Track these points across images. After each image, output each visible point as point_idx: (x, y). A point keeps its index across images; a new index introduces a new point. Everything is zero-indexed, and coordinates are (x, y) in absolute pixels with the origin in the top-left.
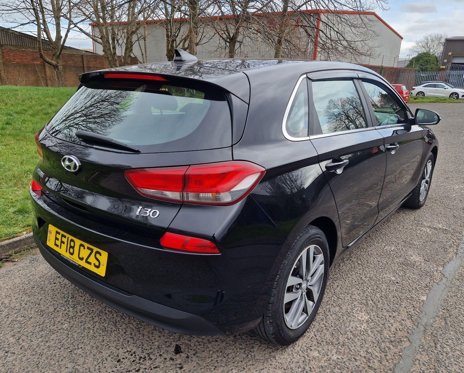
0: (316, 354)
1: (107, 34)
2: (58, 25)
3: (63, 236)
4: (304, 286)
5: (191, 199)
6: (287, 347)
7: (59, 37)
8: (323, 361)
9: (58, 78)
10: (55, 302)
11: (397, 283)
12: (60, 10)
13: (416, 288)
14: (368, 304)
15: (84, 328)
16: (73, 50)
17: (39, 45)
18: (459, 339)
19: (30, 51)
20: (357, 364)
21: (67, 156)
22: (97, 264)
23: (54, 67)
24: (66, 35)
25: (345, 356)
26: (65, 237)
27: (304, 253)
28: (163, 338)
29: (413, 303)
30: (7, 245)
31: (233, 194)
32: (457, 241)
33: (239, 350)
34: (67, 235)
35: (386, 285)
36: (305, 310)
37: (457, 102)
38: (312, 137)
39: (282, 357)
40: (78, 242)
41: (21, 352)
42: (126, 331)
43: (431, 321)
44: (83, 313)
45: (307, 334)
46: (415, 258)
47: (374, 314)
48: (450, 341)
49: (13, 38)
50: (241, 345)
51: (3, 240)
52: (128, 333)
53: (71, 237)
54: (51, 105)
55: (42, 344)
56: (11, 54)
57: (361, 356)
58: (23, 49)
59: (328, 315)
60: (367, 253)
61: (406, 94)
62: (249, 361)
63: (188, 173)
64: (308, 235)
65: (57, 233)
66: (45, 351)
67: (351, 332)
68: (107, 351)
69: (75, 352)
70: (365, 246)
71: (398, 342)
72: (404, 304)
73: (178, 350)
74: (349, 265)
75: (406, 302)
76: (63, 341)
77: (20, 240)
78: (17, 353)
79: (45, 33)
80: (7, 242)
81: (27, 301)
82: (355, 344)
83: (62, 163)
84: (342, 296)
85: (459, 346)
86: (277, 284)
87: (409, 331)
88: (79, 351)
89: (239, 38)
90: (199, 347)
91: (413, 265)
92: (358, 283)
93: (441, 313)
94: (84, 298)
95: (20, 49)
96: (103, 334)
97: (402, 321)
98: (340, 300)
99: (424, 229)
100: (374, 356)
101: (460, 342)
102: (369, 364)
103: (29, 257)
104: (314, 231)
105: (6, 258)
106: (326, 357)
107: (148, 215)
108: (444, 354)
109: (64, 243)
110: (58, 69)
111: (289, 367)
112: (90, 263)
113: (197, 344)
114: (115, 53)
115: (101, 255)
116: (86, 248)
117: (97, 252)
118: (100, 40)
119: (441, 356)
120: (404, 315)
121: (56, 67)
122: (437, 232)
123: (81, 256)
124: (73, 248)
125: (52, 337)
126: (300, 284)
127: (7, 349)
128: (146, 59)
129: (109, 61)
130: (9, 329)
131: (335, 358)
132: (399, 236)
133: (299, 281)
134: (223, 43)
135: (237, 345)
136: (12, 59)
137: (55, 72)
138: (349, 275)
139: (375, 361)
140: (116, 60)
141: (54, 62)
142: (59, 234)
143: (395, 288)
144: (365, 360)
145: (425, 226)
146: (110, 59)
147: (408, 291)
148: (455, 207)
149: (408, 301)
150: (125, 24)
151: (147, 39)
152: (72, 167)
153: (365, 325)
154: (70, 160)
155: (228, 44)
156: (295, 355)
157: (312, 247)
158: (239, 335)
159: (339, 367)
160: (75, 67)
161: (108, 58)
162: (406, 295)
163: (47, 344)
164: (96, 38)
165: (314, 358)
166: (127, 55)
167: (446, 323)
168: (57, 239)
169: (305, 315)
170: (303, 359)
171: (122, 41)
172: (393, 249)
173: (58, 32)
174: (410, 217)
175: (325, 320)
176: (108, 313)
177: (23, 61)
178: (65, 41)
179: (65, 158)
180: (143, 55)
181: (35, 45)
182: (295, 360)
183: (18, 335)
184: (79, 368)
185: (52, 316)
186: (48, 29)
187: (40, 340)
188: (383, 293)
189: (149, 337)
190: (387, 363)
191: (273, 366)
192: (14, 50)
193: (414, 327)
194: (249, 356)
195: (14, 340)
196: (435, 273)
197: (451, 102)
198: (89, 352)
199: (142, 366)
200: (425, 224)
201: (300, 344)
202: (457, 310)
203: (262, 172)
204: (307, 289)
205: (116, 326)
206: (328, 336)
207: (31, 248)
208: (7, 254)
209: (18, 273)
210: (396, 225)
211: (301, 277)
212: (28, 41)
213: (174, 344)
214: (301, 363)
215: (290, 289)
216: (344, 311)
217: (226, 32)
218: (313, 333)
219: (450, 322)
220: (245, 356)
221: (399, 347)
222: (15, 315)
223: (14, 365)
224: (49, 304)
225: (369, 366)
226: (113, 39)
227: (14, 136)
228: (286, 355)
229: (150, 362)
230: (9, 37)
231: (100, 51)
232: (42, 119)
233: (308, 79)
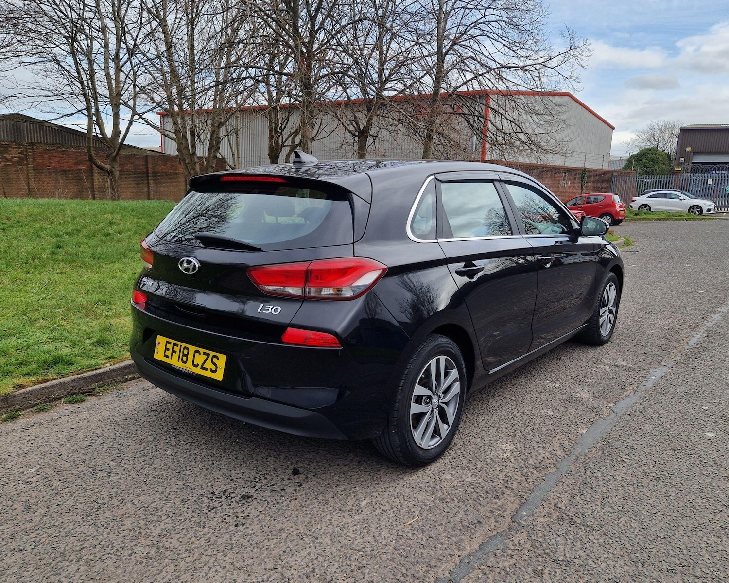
0: (449, 476)
1: (184, 127)
2: (116, 116)
3: (175, 345)
4: (435, 401)
5: (313, 294)
6: (417, 471)
7: (116, 132)
8: (456, 482)
9: (113, 188)
10: (153, 433)
11: (555, 417)
12: (120, 95)
13: (576, 422)
14: (515, 436)
15: (190, 454)
16: (133, 150)
17: (89, 143)
18: (614, 466)
19: (72, 152)
20: (493, 484)
21: (185, 259)
22: (214, 368)
23: (109, 173)
24: (128, 130)
25: (481, 479)
26: (177, 345)
27: (433, 362)
28: (279, 463)
29: (570, 436)
30: (90, 377)
31: (353, 288)
32: (640, 378)
33: (363, 473)
34: (179, 343)
35: (541, 419)
36: (436, 432)
37: (700, 220)
38: (440, 240)
39: (411, 479)
40: (192, 349)
41: (124, 473)
42: (238, 457)
43: (586, 451)
44: (187, 441)
45: (441, 461)
46: (583, 394)
47: (521, 444)
48: (603, 468)
49: (50, 133)
50: (366, 469)
51: (85, 372)
52: (240, 457)
53: (184, 345)
54: (111, 224)
55: (147, 466)
56: (46, 156)
57: (498, 478)
58: (63, 149)
59: (466, 445)
60: (524, 390)
61: (621, 207)
62: (374, 481)
63: (310, 268)
64: (437, 343)
65: (167, 342)
66: (151, 472)
67: (491, 459)
68: (218, 472)
69: (184, 473)
70: (524, 383)
71: (543, 468)
72: (558, 437)
73: (296, 472)
74: (500, 401)
75: (561, 434)
76: (169, 464)
77: (104, 373)
78: (120, 473)
79: (97, 127)
80: (89, 373)
81: (121, 432)
82: (494, 469)
83: (179, 266)
84: (486, 429)
85: (613, 472)
86: (402, 390)
87: (558, 459)
88: (188, 472)
89: (373, 131)
90: (319, 470)
91: (578, 402)
92: (507, 417)
93: (600, 444)
94: (185, 429)
95: (59, 149)
96: (212, 459)
97: (553, 451)
98: (483, 432)
99: (602, 367)
100: (513, 479)
101: (615, 469)
102: (506, 485)
103: (115, 392)
104: (443, 340)
105: (89, 392)
106: (460, 479)
107: (269, 312)
108: (594, 478)
109: (175, 352)
110: (114, 177)
111: (418, 486)
112: (206, 369)
113: (317, 467)
114: (194, 153)
115: (218, 359)
116: (202, 353)
117: (214, 356)
118: (174, 136)
119: (589, 480)
120: (556, 445)
121: (110, 173)
122: (617, 370)
123: (195, 363)
124: (186, 356)
125: (155, 461)
126: (430, 398)
127: (109, 471)
128: (238, 160)
129: (186, 164)
130: (106, 454)
131: (470, 480)
132: (569, 373)
133: (429, 393)
134: (349, 138)
135: (362, 468)
136: (47, 162)
137: (109, 180)
138: (498, 411)
139: (513, 482)
140: (195, 163)
141: (108, 167)
142: (170, 343)
143: (552, 422)
144: (502, 482)
145: (604, 364)
146: (187, 162)
147: (566, 425)
148: (649, 344)
149: (564, 433)
150: (208, 112)
151: (239, 133)
152: (191, 269)
153: (509, 454)
154: (189, 262)
155: (356, 139)
156: (425, 477)
157: (443, 358)
158: (364, 461)
159: (473, 487)
160: (135, 172)
161: (184, 160)
162: (563, 429)
163: (152, 467)
164: (166, 133)
165: (446, 480)
166: (212, 155)
167: (603, 453)
168: (167, 349)
169: (439, 438)
170: (434, 480)
171: (205, 136)
172: (557, 386)
173: (116, 125)
174: (587, 354)
175: (463, 449)
176: (215, 442)
177: (62, 165)
178: (125, 137)
179: (183, 261)
180: (233, 155)
181: (80, 144)
182: (425, 481)
183: (118, 460)
184: (190, 485)
185: (153, 444)
186: (102, 122)
187: (143, 463)
188: (536, 427)
189: (263, 462)
190: (527, 485)
191: (401, 485)
192: (51, 150)
193: (566, 456)
194: (375, 477)
195: (115, 464)
196: (603, 409)
197: (690, 219)
198: (198, 474)
199: (257, 484)
200: (605, 361)
201: (432, 469)
202: (619, 442)
203: (384, 270)
204: (439, 406)
205: (225, 452)
206: (465, 462)
207: (117, 383)
208: (90, 387)
209: (105, 407)
210: (567, 362)
211: (431, 390)
212: (71, 138)
213: (291, 467)
214: (431, 484)
215: (419, 400)
216: (486, 442)
217: (354, 123)
218: (447, 460)
219: (608, 452)
220: (370, 477)
221: (544, 473)
222: (112, 443)
223: (119, 483)
224: (147, 434)
225: (507, 487)
226: (192, 134)
227: (70, 262)
228: (415, 477)
229: (266, 481)
230: (43, 132)
231: (172, 149)
232: (101, 241)
233: (437, 181)
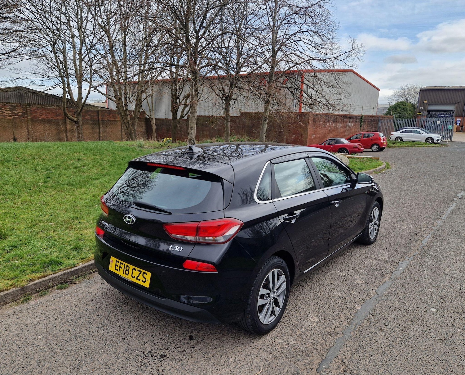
0: (280, 341)
1: (121, 94)
2: (80, 88)
3: (121, 263)
4: (272, 295)
5: (201, 240)
6: (262, 337)
7: (80, 98)
8: (284, 345)
9: (78, 132)
10: (108, 310)
11: (342, 298)
12: (82, 75)
13: (355, 301)
14: (319, 312)
15: (130, 325)
16: (90, 107)
17: (64, 105)
18: (377, 333)
19: (54, 108)
20: (306, 346)
21: (128, 215)
22: (144, 280)
23: (76, 123)
24: (87, 97)
25: (299, 342)
26: (123, 264)
27: (270, 274)
28: (181, 331)
29: (351, 311)
30: (71, 272)
31: (225, 237)
32: (393, 269)
33: (230, 338)
35: (334, 299)
36: (273, 313)
37: (432, 147)
38: (274, 200)
39: (258, 342)
40: (131, 267)
41: (93, 339)
42: (157, 327)
43: (361, 322)
44: (128, 316)
45: (275, 329)
46: (359, 281)
47: (322, 317)
48: (370, 334)
49: (40, 98)
50: (232, 336)
51: (68, 269)
52: (159, 328)
53: (126, 264)
54: (79, 160)
55: (105, 334)
56: (38, 112)
57: (309, 342)
58: (49, 107)
59: (291, 318)
60: (324, 278)
61: (384, 140)
62: (237, 344)
63: (199, 225)
64: (273, 262)
65: (117, 261)
66: (108, 338)
67: (305, 328)
68: (146, 338)
69: (127, 339)
70: (324, 272)
71: (335, 334)
72: (344, 312)
73: (191, 338)
74: (310, 286)
75: (346, 310)
76: (118, 333)
77: (79, 269)
78: (90, 339)
79: (68, 95)
80: (70, 270)
81: (90, 309)
82: (306, 335)
83: (124, 219)
84: (302, 306)
85: (375, 337)
86: (253, 293)
87: (344, 328)
88: (129, 338)
89: (234, 96)
90: (205, 336)
91: (356, 286)
92: (314, 298)
93: (368, 317)
94: (127, 307)
95: (46, 107)
96: (143, 329)
97: (341, 322)
98: (300, 309)
99: (371, 260)
100: (318, 342)
101: (377, 335)
102: (314, 346)
103: (85, 281)
104: (277, 260)
105: (70, 281)
106: (287, 342)
107: (176, 250)
108: (364, 342)
109: (122, 268)
110: (78, 124)
111: (262, 348)
112: (139, 280)
113: (203, 335)
114: (127, 109)
115: (146, 274)
116: (137, 270)
117: (144, 273)
118: (114, 99)
119: (362, 343)
120: (343, 318)
121: (77, 122)
122: (379, 262)
123: (133, 276)
124: (128, 271)
125: (110, 330)
126: (269, 294)
127: (84, 337)
128: (153, 112)
129: (122, 116)
130: (82, 325)
131: (292, 343)
132: (351, 265)
133: (268, 292)
134: (220, 100)
135: (229, 335)
136: (38, 115)
137: (76, 127)
138: (309, 293)
139: (318, 345)
140: (127, 115)
141: (75, 119)
142: (118, 262)
143: (340, 301)
144: (311, 345)
145: (372, 258)
146: (122, 114)
147: (349, 303)
148: (399, 243)
149: (348, 309)
150: (135, 83)
151: (153, 96)
152: (131, 222)
153: (315, 324)
154: (129, 218)
155: (224, 101)
156: (266, 341)
157: (276, 270)
158: (231, 330)
159: (294, 348)
160: (91, 120)
161: (121, 113)
162: (347, 306)
163: (109, 334)
164: (110, 97)
165: (279, 343)
166: (137, 110)
167: (370, 324)
168: (116, 265)
169: (274, 316)
170: (272, 344)
171: (134, 99)
172: (344, 274)
173: (80, 93)
174: (362, 251)
175: (288, 321)
176: (144, 316)
177: (47, 117)
178: (85, 101)
179: (126, 216)
180: (150, 109)
181: (58, 104)
182: (267, 344)
183: (89, 329)
184: (130, 347)
185: (108, 318)
186: (72, 92)
187: (103, 332)
188: (331, 305)
189: (172, 331)
190: (326, 347)
191: (252, 347)
192: (41, 108)
193: (348, 326)
194: (237, 342)
195: (87, 332)
196: (371, 291)
197: (426, 147)
198: (135, 339)
199: (169, 347)
200: (372, 256)
201: (271, 335)
202: (380, 316)
203: (241, 224)
204: (274, 298)
205: (150, 324)
206: (289, 331)
207: (86, 275)
208: (71, 278)
209: (80, 292)
210: (350, 258)
211: (269, 290)
212: (53, 100)
213: (189, 335)
214: (270, 346)
215: (262, 297)
216: (302, 316)
217: (222, 92)
218: (279, 329)
219: (373, 322)
220: (234, 342)
221: (335, 337)
222: (85, 318)
223: (90, 346)
224: (105, 311)
225: (314, 348)
226: (125, 99)
227: (55, 188)
228: (260, 341)
229: (174, 345)
230: (36, 97)
231: (113, 106)
232: (73, 172)
